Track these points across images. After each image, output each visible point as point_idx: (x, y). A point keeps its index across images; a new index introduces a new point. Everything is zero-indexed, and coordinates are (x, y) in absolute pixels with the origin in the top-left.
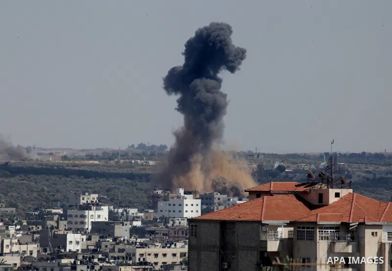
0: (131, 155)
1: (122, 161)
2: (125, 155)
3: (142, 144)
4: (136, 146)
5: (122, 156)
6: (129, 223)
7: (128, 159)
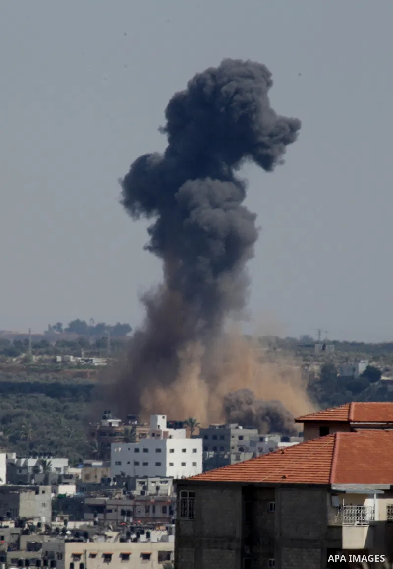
0: (53, 344)
1: (35, 358)
2: (41, 345)
3: (78, 321)
4: (65, 326)
5: (36, 346)
6: (48, 488)
7: (47, 353)
